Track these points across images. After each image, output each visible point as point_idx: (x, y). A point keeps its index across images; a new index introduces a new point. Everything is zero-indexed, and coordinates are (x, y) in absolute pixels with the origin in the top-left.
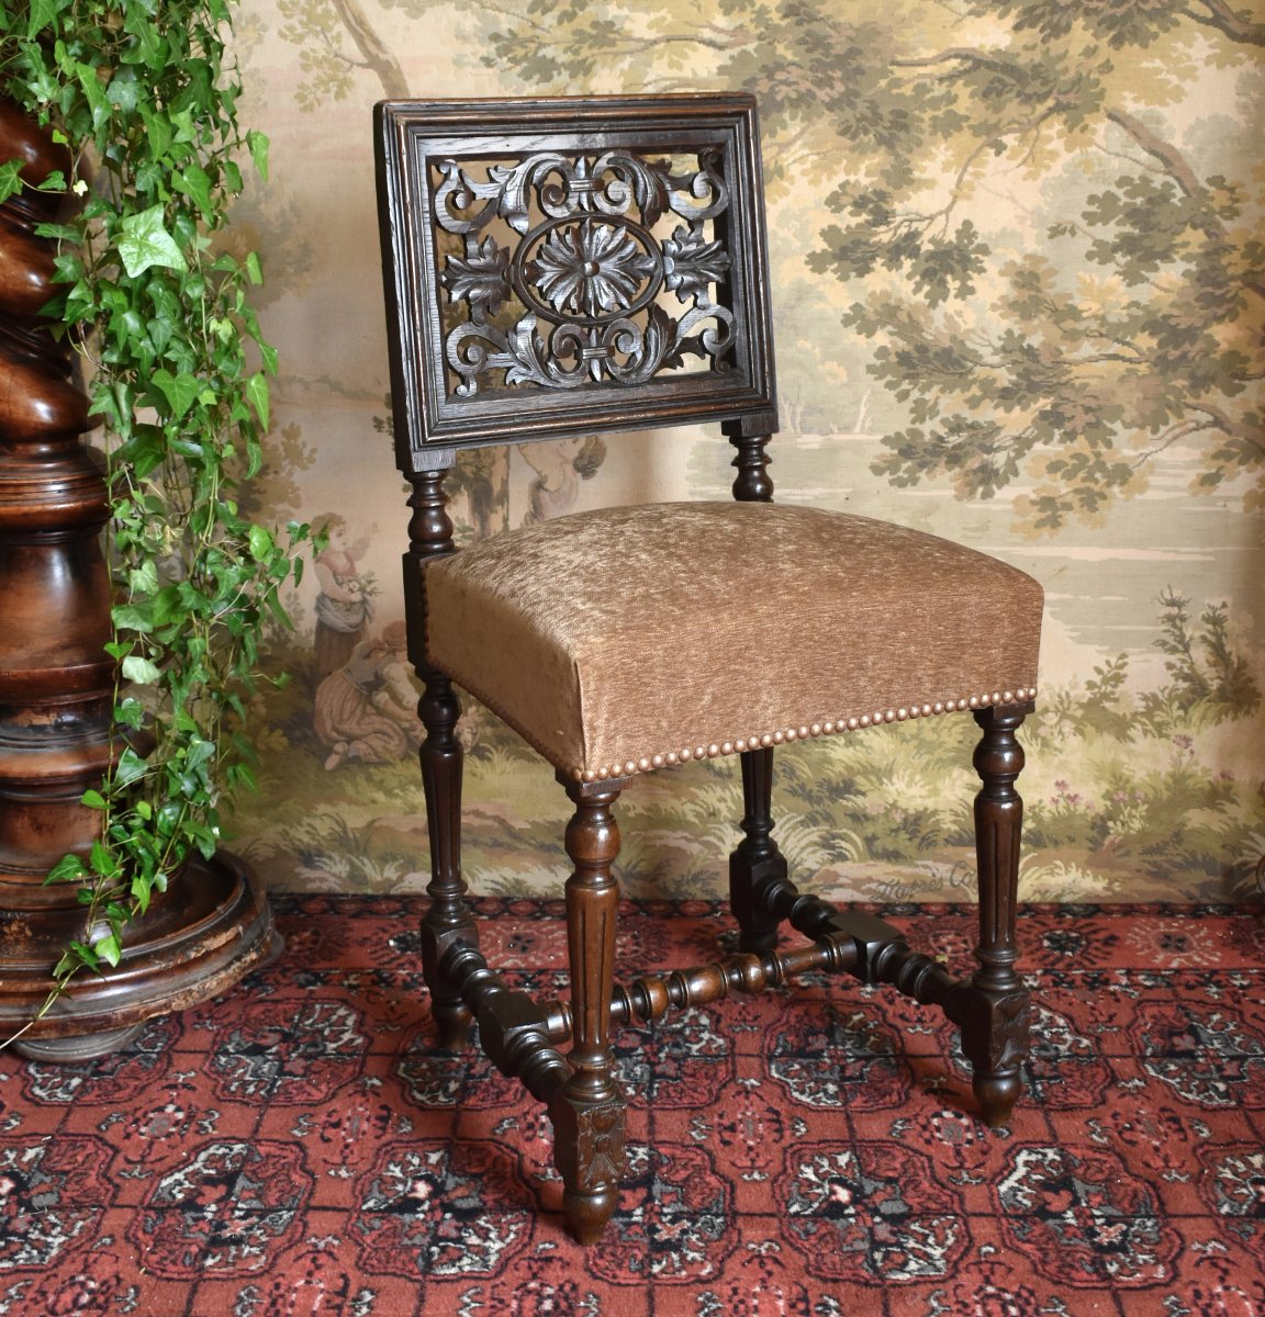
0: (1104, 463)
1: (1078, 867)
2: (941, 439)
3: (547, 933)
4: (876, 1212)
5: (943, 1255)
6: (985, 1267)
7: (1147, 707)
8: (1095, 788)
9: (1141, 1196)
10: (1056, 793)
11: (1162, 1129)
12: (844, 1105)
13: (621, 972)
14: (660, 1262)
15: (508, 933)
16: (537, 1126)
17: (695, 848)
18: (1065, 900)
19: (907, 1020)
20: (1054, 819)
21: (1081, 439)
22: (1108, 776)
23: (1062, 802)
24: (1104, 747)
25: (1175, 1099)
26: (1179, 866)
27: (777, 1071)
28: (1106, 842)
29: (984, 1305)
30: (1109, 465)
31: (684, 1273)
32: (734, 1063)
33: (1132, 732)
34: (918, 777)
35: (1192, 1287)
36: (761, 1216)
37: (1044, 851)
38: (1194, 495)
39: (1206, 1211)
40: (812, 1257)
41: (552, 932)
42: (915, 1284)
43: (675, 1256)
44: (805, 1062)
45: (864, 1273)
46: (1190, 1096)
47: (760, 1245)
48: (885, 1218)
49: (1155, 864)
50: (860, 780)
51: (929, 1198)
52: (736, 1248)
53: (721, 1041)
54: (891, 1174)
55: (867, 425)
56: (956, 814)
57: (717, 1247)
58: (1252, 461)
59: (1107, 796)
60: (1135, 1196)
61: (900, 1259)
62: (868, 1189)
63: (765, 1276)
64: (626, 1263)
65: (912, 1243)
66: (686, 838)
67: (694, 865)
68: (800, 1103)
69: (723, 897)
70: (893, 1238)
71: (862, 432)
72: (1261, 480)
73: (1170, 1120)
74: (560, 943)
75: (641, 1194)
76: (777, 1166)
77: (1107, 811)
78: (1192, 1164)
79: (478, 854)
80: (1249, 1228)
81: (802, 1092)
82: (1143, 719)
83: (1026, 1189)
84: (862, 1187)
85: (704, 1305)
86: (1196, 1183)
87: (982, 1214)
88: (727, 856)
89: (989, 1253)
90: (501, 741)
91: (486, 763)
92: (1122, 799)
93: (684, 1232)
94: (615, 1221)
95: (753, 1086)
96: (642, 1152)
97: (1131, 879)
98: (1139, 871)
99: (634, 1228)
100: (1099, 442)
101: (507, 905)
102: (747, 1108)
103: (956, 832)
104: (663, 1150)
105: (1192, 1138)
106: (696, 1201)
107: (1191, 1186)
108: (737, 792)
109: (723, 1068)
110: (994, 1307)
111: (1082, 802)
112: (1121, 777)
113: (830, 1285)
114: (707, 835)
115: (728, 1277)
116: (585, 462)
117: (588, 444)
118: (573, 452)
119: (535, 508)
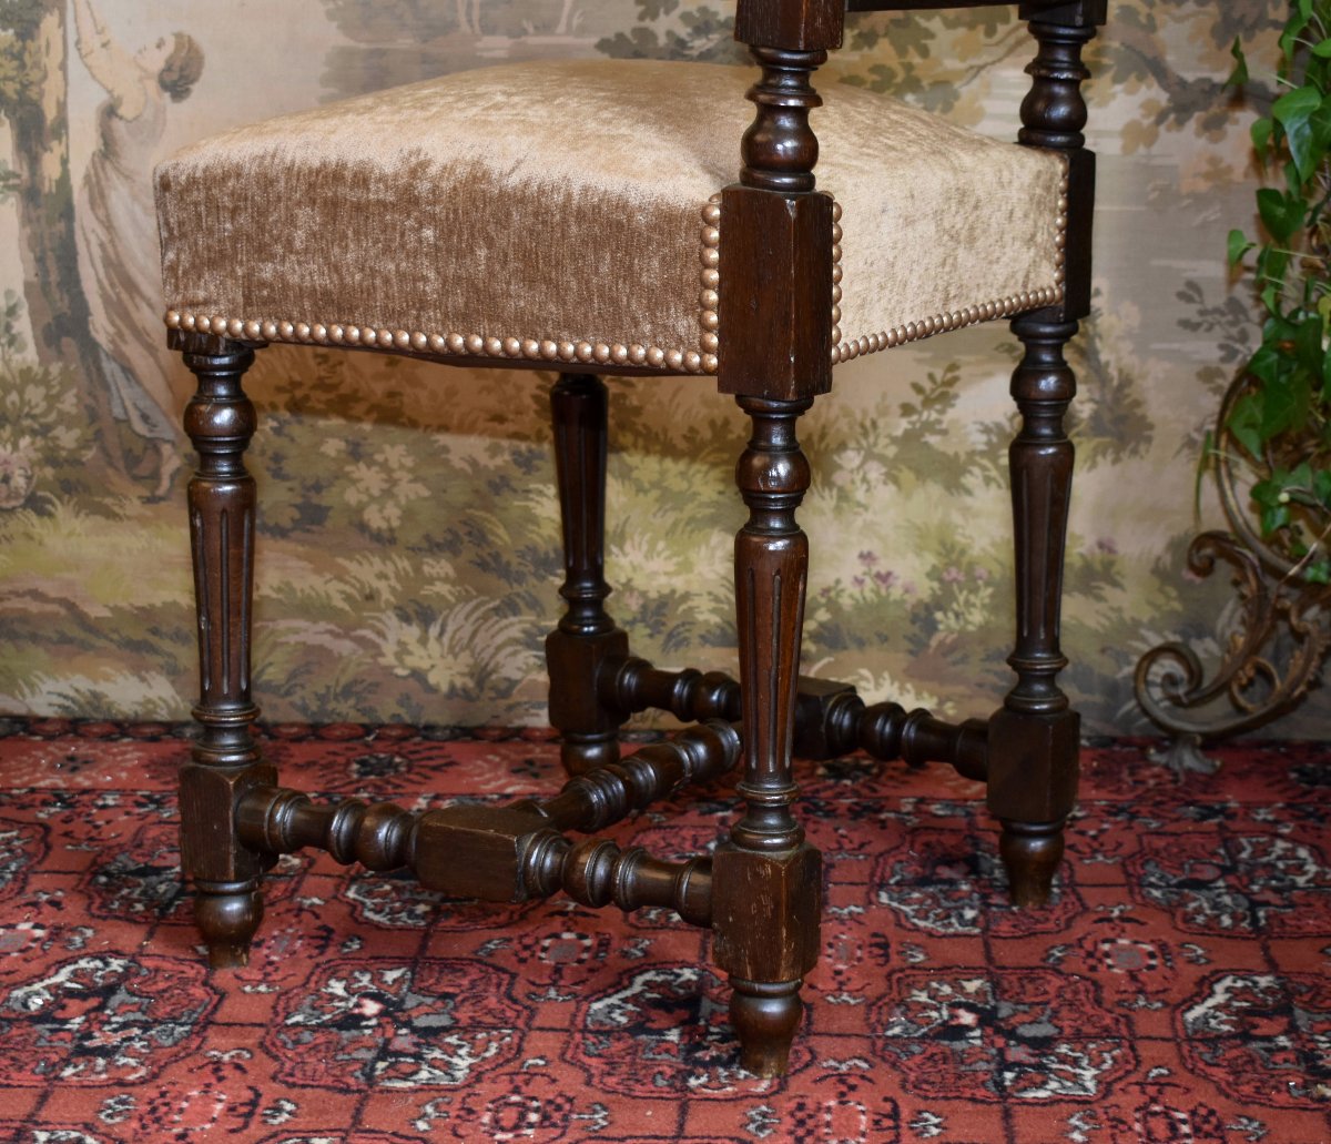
1: (893, 679)
2: (681, 43)
3: (115, 755)
4: (408, 1024)
5: (470, 1066)
6: (520, 1079)
7: (989, 443)
8: (917, 563)
11: (859, 953)
12: (428, 925)
14: (76, 1066)
15: (60, 754)
17: (345, 647)
20: (858, 608)
21: (884, 44)
22: (935, 545)
23: (869, 583)
24: (927, 502)
25: (899, 925)
27: (357, 892)
28: (934, 643)
29: (496, 1112)
31: (104, 1076)
32: (299, 883)
33: (968, 480)
34: (661, 545)
35: (796, 1101)
36: (242, 1025)
37: (843, 655)
39: (866, 1032)
40: (288, 1065)
41: (124, 753)
42: (414, 1091)
43: (101, 1062)
44: (400, 883)
45: (351, 1081)
46: (921, 924)
47: (226, 1052)
48: (414, 1030)
51: (490, 1012)
52: (189, 1055)
54: (451, 990)
55: (575, 22)
56: (717, 599)
57: (163, 1058)
58: (1132, 78)
59: (933, 574)
61: (407, 1069)
62: (411, 1002)
63: (214, 1081)
64: (32, 1065)
65: (437, 1054)
66: (331, 632)
67: (343, 671)
68: (368, 922)
69: (385, 719)
70: (413, 1050)
71: (569, 31)
72: (1147, 106)
73: (877, 945)
74: (129, 765)
75: (93, 1002)
76: (299, 980)
77: (934, 595)
78: (879, 986)
79: (39, 654)
80: (916, 1049)
81: (378, 912)
82: (985, 462)
83: (630, 1007)
84: (402, 1001)
85: (110, 1107)
86: (870, 1006)
87: (552, 1029)
88: (389, 659)
89: (536, 1066)
90: (67, 488)
91: (46, 519)
92: (955, 580)
93: (130, 1039)
94: (39, 1027)
95: (312, 905)
96: (117, 964)
97: (970, 697)
98: (980, 685)
99: (62, 1034)
100: (911, 49)
101: (74, 726)
102: (291, 926)
103: (717, 626)
104: (147, 963)
105: (895, 961)
106: (163, 1010)
107: (862, 1009)
108: (405, 564)
109: (282, 887)
110: (509, 1116)
111: (900, 582)
112: (953, 547)
113: (296, 1091)
114: (360, 627)
115: (160, 1082)
116: (175, 76)
117: (178, 47)
118: (156, 61)
119: (106, 144)
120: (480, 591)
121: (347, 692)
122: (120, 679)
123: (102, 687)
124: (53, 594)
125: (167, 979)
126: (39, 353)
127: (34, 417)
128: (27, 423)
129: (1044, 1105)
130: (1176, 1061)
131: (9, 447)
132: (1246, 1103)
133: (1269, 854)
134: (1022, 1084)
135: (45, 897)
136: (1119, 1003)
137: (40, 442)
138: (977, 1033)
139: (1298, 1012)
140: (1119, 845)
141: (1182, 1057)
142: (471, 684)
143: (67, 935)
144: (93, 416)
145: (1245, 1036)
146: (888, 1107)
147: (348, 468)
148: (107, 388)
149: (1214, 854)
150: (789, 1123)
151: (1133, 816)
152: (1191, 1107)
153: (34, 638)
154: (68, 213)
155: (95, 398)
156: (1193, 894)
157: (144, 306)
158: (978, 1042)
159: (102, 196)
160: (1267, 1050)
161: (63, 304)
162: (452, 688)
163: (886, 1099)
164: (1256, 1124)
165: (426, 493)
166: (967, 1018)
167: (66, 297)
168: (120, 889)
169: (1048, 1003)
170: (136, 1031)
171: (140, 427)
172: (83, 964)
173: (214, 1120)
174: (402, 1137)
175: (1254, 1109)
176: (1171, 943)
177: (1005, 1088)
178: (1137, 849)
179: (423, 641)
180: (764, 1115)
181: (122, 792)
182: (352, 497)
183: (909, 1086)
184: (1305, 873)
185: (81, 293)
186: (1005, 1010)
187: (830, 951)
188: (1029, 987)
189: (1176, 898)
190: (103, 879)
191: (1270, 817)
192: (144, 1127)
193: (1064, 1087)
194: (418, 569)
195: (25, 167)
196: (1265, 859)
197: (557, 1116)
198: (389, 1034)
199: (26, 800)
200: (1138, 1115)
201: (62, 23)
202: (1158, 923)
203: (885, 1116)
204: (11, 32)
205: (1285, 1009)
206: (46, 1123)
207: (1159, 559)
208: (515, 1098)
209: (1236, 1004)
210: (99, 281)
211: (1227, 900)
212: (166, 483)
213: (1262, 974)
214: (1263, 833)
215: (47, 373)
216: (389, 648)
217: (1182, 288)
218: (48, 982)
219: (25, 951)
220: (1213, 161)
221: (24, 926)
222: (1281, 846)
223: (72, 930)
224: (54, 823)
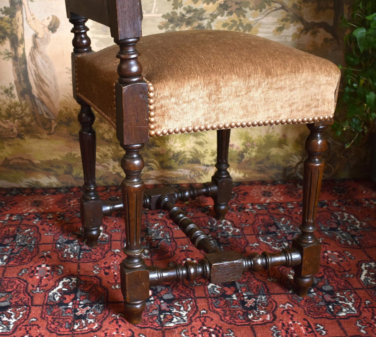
0: (242, 24)
1: (234, 169)
2: (183, 15)
3: (47, 200)
4: (162, 298)
5: (186, 315)
6: (202, 319)
8: (240, 142)
9: (260, 287)
12: (151, 257)
13: (72, 212)
14: (77, 324)
15: (33, 200)
16: (35, 271)
17: (100, 168)
21: (234, 15)
22: (244, 138)
25: (270, 249)
26: (268, 168)
28: (243, 160)
29: (202, 334)
30: (244, 24)
31: (86, 328)
32: (111, 244)
34: (178, 140)
35: (281, 322)
38: (275, 35)
39: (284, 292)
41: (49, 199)
42: (176, 327)
43: (83, 322)
45: (157, 324)
46: (276, 249)
47: (117, 314)
48: (166, 301)
49: (259, 167)
50: (157, 141)
51: (182, 292)
52: (107, 316)
53: (107, 236)
55: (157, 10)
56: (191, 152)
57: (100, 316)
58: (295, 22)
59: (244, 144)
60: (258, 287)
61: (170, 318)
62: (159, 290)
63: (118, 327)
64: (64, 325)
65: (175, 310)
67: (99, 173)
69: (110, 184)
70: (168, 309)
71: (155, 13)
72: (298, 29)
74: (51, 203)
75: (72, 296)
77: (244, 149)
79: (22, 172)
83: (218, 286)
84: (156, 289)
87: (201, 297)
88: (111, 170)
89: (204, 313)
90: (28, 132)
91: (23, 140)
92: (249, 146)
93: (88, 311)
94: (61, 308)
95: (117, 252)
96: (74, 280)
97: (252, 173)
98: (254, 170)
99: (68, 310)
100: (241, 16)
101: (33, 190)
102: (115, 260)
103: (191, 159)
104: (82, 279)
106: (93, 298)
108: (114, 147)
109: (107, 246)
111: (235, 147)
112: (248, 138)
113: (143, 330)
114: (104, 163)
115: (103, 329)
116: (52, 27)
117: (53, 19)
118: (47, 23)
119: (35, 45)
121: (101, 178)
122: (43, 178)
123: (39, 180)
124: (25, 158)
125: (90, 285)
126: (19, 98)
127: (18, 115)
128: (17, 116)
129: (346, 318)
130: (369, 297)
131: (12, 122)
133: (345, 218)
134: (336, 310)
135: (45, 254)
136: (342, 276)
137: (20, 121)
138: (312, 290)
143: (56, 269)
144: (34, 114)
146: (306, 323)
147: (100, 124)
148: (37, 106)
149: (332, 218)
150: (284, 332)
153: (21, 169)
154: (25, 63)
155: (34, 109)
156: (335, 233)
157: (46, 86)
158: (315, 294)
159: (34, 58)
161: (25, 86)
163: (304, 320)
167: (26, 84)
168: (64, 249)
169: (323, 277)
170: (89, 308)
171: (46, 116)
172: (64, 280)
176: (341, 251)
177: (332, 312)
179: (120, 165)
180: (276, 329)
181: (53, 213)
182: (101, 131)
183: (307, 313)
184: (357, 224)
185: (29, 83)
189: (332, 234)
190: (58, 246)
191: (337, 205)
193: (347, 311)
194: (118, 148)
195: (13, 51)
197: (220, 335)
199: (29, 217)
201: (22, 13)
202: (332, 243)
203: (308, 327)
204: (8, 16)
207: (297, 138)
209: (371, 273)
210: (34, 80)
212: (53, 130)
213: (370, 262)
214: (339, 210)
215: (21, 104)
216: (111, 168)
218: (57, 288)
219: (47, 276)
220: (314, 42)
221: (43, 266)
222: (346, 215)
223: (57, 267)
224: (39, 225)
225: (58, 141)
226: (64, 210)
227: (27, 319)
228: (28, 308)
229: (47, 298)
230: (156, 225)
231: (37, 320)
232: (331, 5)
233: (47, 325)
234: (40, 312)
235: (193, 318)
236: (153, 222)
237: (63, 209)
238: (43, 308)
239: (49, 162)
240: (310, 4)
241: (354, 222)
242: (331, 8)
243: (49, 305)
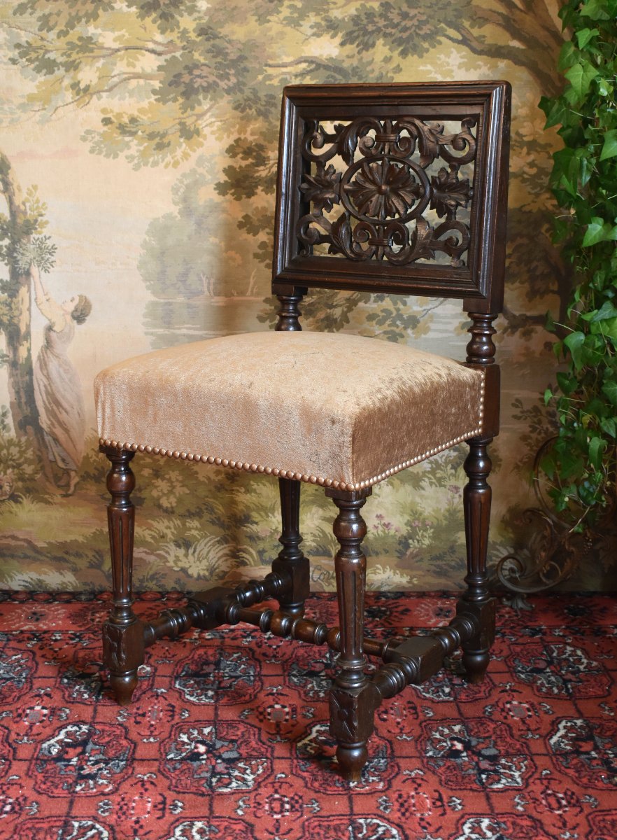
0: (402, 315)
1: (391, 569)
3: (54, 611)
4: (220, 757)
5: (254, 779)
6: (277, 785)
7: (431, 467)
8: (401, 519)
10: (376, 522)
11: (405, 712)
12: (216, 702)
13: (96, 632)
14: (81, 785)
15: (29, 611)
16: (23, 715)
17: (152, 558)
18: (384, 589)
19: (267, 656)
20: (376, 539)
21: (388, 300)
22: (409, 511)
23: (380, 528)
24: (405, 493)
25: (418, 696)
26: (453, 567)
27: (179, 685)
28: (408, 553)
29: (270, 803)
30: (405, 316)
31: (95, 790)
32: (153, 681)
33: (423, 484)
35: (397, 793)
36: (148, 760)
37: (370, 559)
38: (458, 335)
39: (418, 755)
40: (174, 781)
41: (57, 610)
42: (233, 794)
43: (91, 782)
44: (197, 679)
45: (204, 789)
46: (427, 695)
47: (145, 775)
48: (224, 760)
49: (437, 566)
50: (254, 514)
51: (254, 749)
52: (129, 777)
53: (148, 669)
54: (234, 738)
55: (255, 290)
56: (315, 536)
57: (118, 777)
59: (408, 524)
60: (378, 748)
61: (226, 782)
62: (218, 746)
63: (143, 791)
64: (61, 785)
65: (236, 773)
66: (146, 552)
67: (151, 569)
68: (189, 701)
69: (169, 590)
70: (226, 771)
73: (411, 708)
74: (61, 616)
75: (79, 750)
76: (166, 734)
77: (408, 533)
78: (417, 731)
79: (15, 563)
80: (441, 763)
81: (192, 696)
82: (430, 476)
83: (314, 745)
84: (214, 744)
85: (102, 807)
86: (416, 741)
87: (283, 758)
88: (171, 564)
89: (281, 778)
90: (28, 491)
91: (19, 505)
92: (417, 526)
93: (101, 769)
94: (59, 764)
95: (162, 692)
96: (85, 728)
97: (424, 576)
98: (428, 571)
99: (70, 767)
100: (399, 302)
101: (32, 595)
102: (155, 704)
103: (315, 547)
104: (98, 727)
105: (421, 717)
106: (111, 753)
107: (413, 743)
108: (178, 522)
109: (146, 683)
110: (276, 805)
111: (393, 527)
112: (416, 512)
113: (181, 795)
114: (158, 550)
115: (120, 792)
116: (79, 314)
117: (80, 302)
118: (71, 307)
119: (48, 343)
120: (211, 534)
121: (152, 578)
122: (51, 574)
123: (43, 577)
124: (21, 537)
125: (109, 736)
126: (16, 432)
127: (14, 460)
128: (10, 463)
129: (502, 792)
130: (552, 766)
131: (2, 473)
132: (586, 788)
133: (565, 654)
134: (490, 781)
135: (43, 691)
136: (521, 736)
137: (16, 471)
138: (465, 754)
139: (597, 738)
140: (502, 651)
141: (554, 764)
142: (207, 574)
143: (58, 713)
144: (40, 460)
145: (577, 752)
146: (436, 795)
147: (153, 481)
148: (47, 447)
149: (542, 654)
150: (397, 806)
151: (504, 635)
152: (564, 791)
153: (13, 556)
154: (30, 372)
155: (41, 452)
156: (538, 676)
157: (64, 412)
158: (466, 759)
159: (46, 365)
160: (589, 759)
161: (27, 411)
162: (199, 575)
163: (435, 791)
164: (593, 799)
165: (188, 492)
166: (459, 746)
167: (29, 409)
168: (75, 686)
169: (490, 737)
170: (102, 765)
171: (61, 464)
172: (69, 728)
173: (149, 813)
174: (233, 819)
175: (590, 791)
176: (535, 703)
177: (483, 784)
178: (509, 653)
179: (186, 555)
180: (385, 801)
181: (62, 632)
182: (155, 493)
183: (443, 783)
184: (582, 664)
185: (36, 407)
186: (474, 743)
187: (392, 712)
188: (481, 729)
189: (531, 678)
190: (66, 681)
191: (561, 634)
192: (119, 817)
193: (508, 782)
194: (184, 525)
195: (11, 353)
196: (564, 656)
197: (297, 806)
198: (213, 763)
199: (20, 637)
200: (542, 796)
201: (29, 291)
202: (526, 691)
203: (437, 800)
204: (6, 294)
205: (590, 738)
206: (77, 817)
208: (277, 796)
209: (570, 735)
210: (44, 401)
211: (553, 679)
212: (72, 488)
213: (577, 719)
214: (560, 642)
215: (20, 441)
216: (171, 559)
217: (514, 402)
218: (56, 739)
219: (42, 722)
220: (527, 348)
221: (38, 708)
222: (569, 649)
223: (60, 710)
224: (36, 650)
225: (81, 509)
226: (83, 629)
227: (5, 776)
228: (8, 762)
229: (38, 750)
230: (235, 655)
231: (20, 777)
232: (555, 287)
233: (35, 785)
234: (26, 768)
235: (262, 784)
236: (231, 651)
237: (80, 626)
238: (31, 764)
239: (64, 547)
240: (517, 284)
241: (579, 661)
242: (553, 292)
243: (42, 760)
